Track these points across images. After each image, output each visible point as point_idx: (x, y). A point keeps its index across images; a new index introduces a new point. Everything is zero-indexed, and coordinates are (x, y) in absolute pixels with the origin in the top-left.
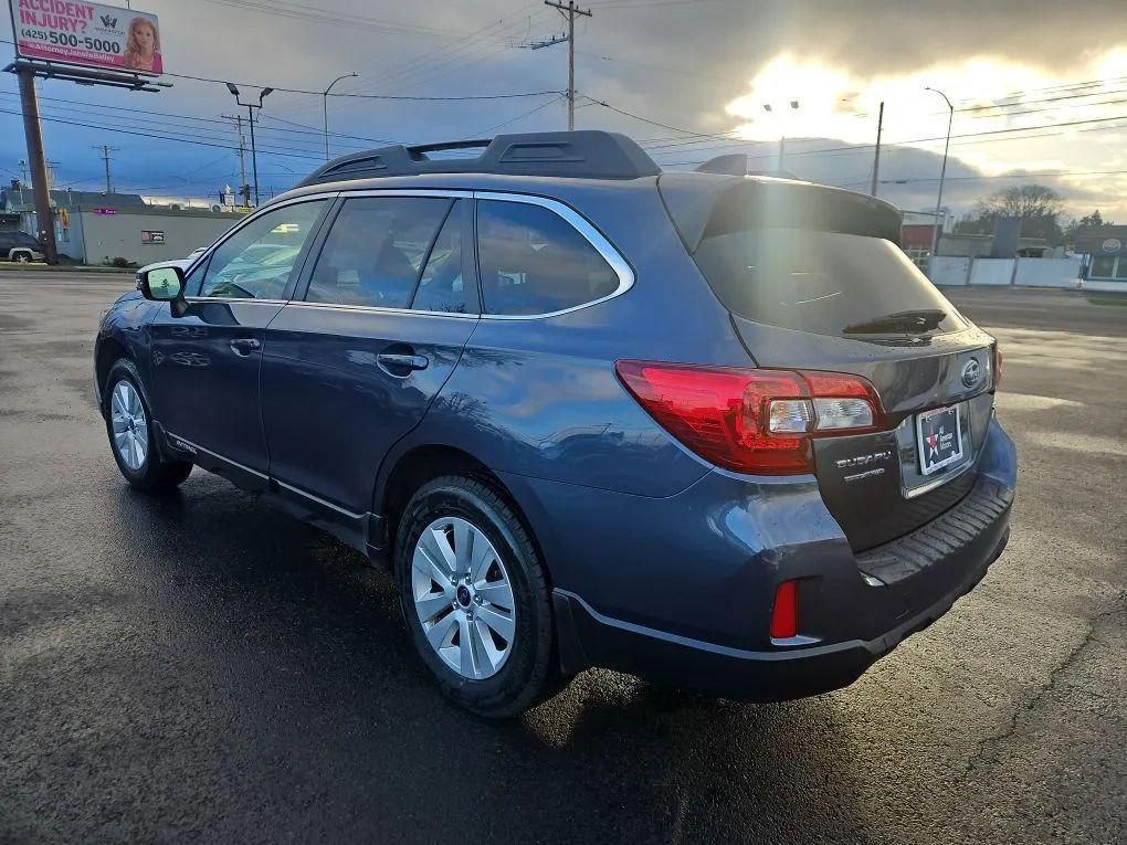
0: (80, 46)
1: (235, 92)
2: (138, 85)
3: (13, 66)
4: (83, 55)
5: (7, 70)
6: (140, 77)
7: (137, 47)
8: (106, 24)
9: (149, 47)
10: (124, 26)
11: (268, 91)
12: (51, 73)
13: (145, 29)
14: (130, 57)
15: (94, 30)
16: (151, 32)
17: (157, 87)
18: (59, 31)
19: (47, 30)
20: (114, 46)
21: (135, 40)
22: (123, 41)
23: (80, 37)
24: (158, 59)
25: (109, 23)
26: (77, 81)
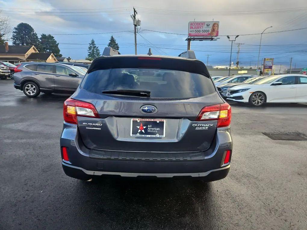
0: (201, 32)
1: (229, 38)
2: (212, 39)
3: (187, 39)
4: (201, 34)
5: (186, 40)
6: (213, 37)
7: (213, 30)
8: (207, 26)
9: (216, 30)
10: (211, 26)
11: (237, 36)
12: (194, 39)
13: (216, 25)
14: (211, 33)
15: (205, 28)
16: (217, 26)
17: (217, 39)
18: (197, 30)
19: (195, 30)
20: (208, 31)
21: (213, 28)
22: (210, 29)
23: (201, 30)
24: (218, 32)
25: (208, 25)
26: (200, 40)
